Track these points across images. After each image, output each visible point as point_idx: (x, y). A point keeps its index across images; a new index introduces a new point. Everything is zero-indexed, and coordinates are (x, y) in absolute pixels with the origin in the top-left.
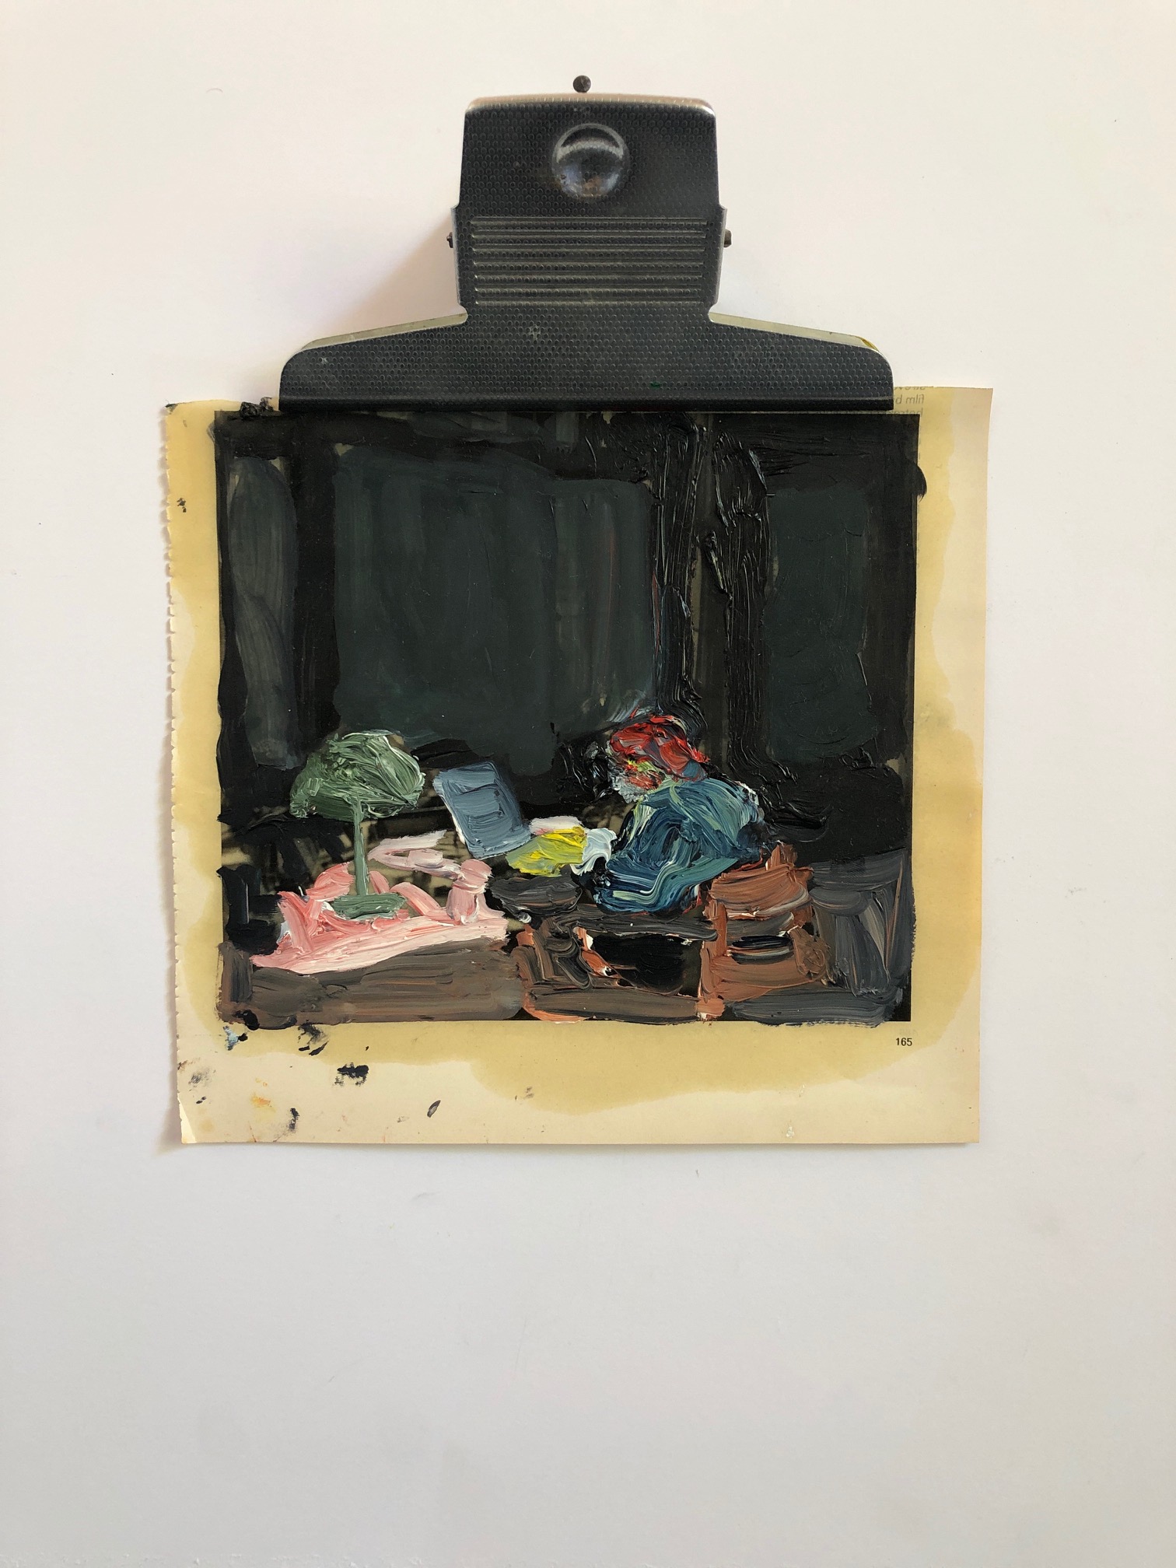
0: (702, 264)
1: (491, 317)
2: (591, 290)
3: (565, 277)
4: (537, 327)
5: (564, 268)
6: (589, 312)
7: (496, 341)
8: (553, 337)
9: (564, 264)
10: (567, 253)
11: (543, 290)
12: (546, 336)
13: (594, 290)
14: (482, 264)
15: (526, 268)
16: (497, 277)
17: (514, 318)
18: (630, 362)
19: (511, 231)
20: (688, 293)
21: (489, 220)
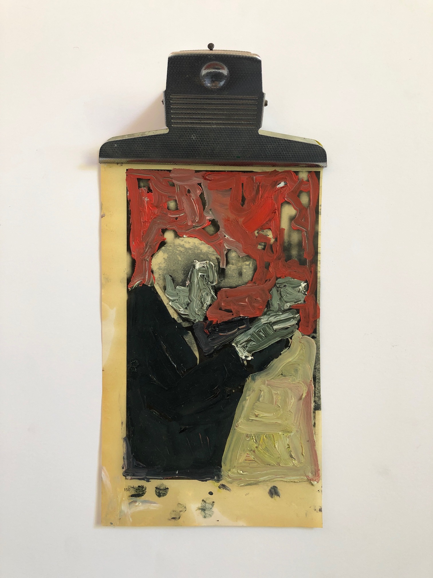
0: (256, 113)
1: (178, 131)
2: (215, 122)
3: (205, 117)
5: (205, 114)
6: (214, 129)
7: (179, 140)
8: (200, 139)
9: (205, 112)
10: (206, 108)
11: (197, 121)
12: (198, 138)
14: (174, 112)
15: (191, 114)
16: (180, 117)
17: (186, 131)
18: (229, 148)
19: (185, 100)
20: (251, 124)
21: (177, 96)
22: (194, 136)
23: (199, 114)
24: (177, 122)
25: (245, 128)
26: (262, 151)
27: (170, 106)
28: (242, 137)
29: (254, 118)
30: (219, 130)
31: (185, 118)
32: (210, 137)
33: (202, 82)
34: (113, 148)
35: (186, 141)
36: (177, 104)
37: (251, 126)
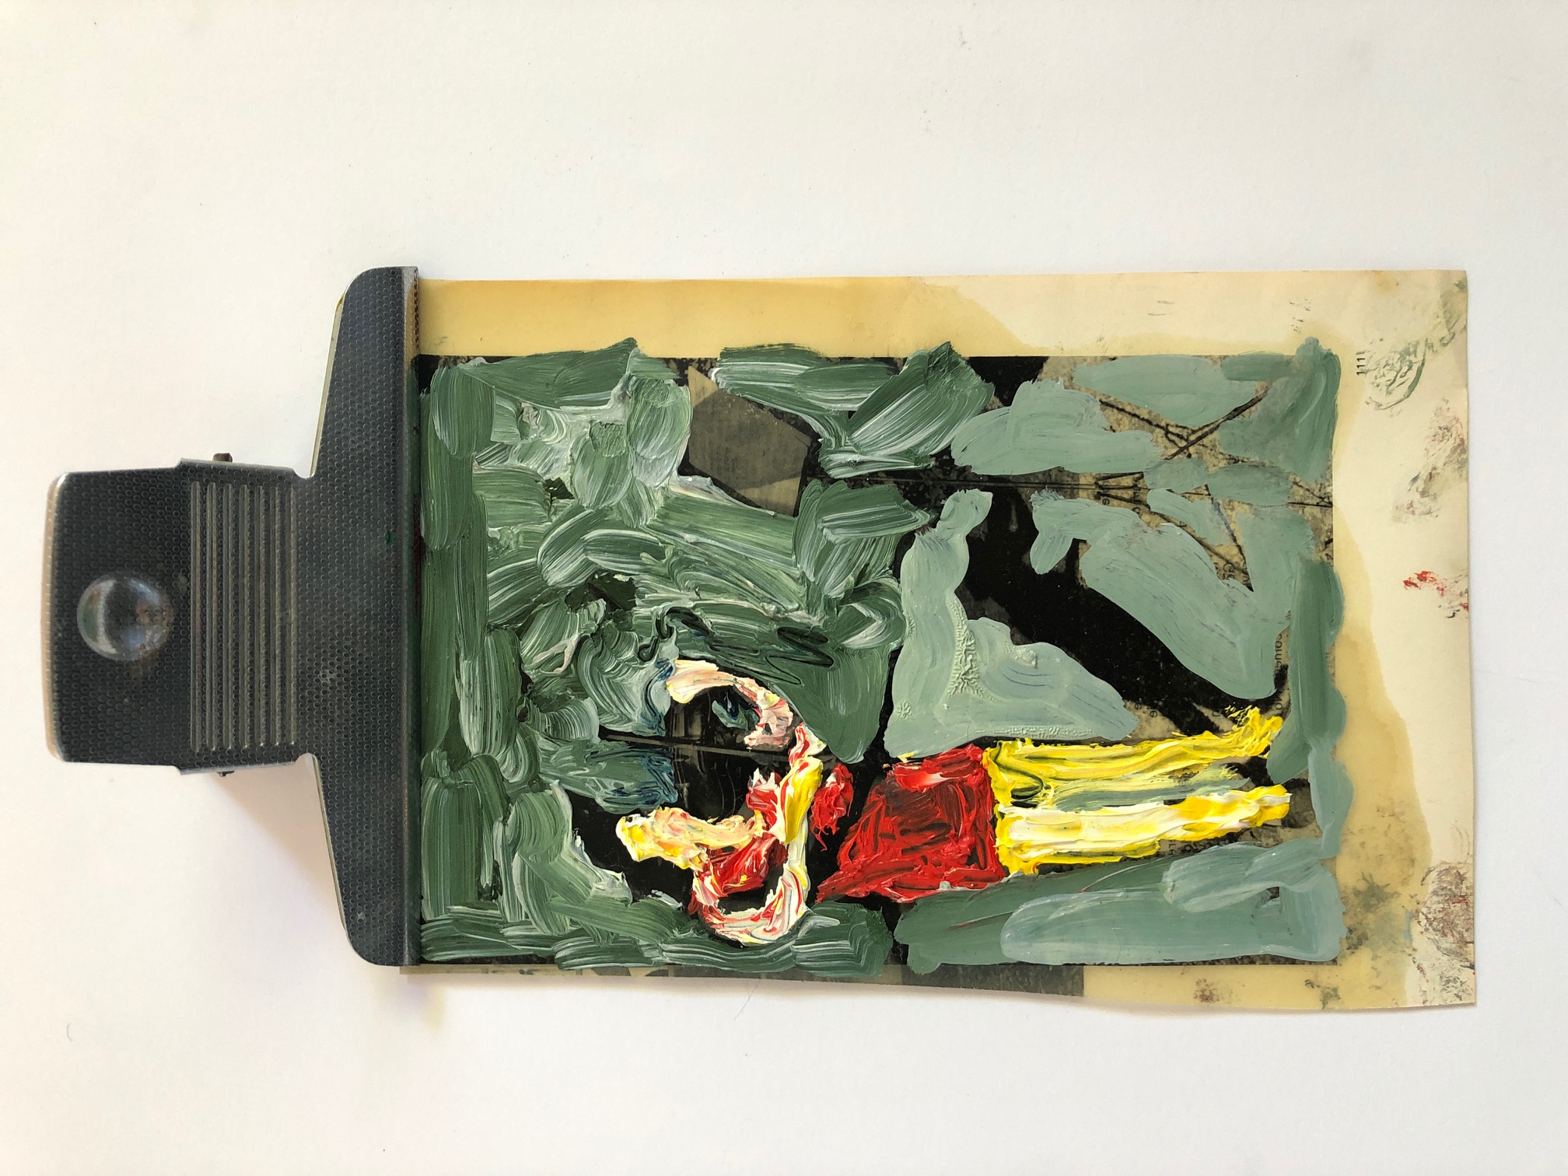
0: (246, 486)
1: (310, 726)
2: (277, 613)
3: (263, 643)
4: (321, 674)
5: (252, 645)
6: (302, 615)
7: (337, 720)
8: (333, 656)
9: (247, 644)
10: (234, 640)
11: (278, 667)
12: (332, 664)
13: (278, 609)
14: (247, 737)
15: (252, 687)
16: (263, 720)
17: (310, 701)
18: (361, 567)
19: (208, 706)
20: (282, 503)
21: (194, 731)
22: (324, 676)
23: (252, 662)
24: (283, 727)
25: (297, 520)
26: (368, 467)
27: (229, 752)
28: (325, 529)
29: (262, 492)
30: (304, 599)
31: (267, 703)
32: (326, 627)
33: (146, 656)
34: (368, 923)
35: (339, 700)
36: (221, 731)
37: (289, 501)
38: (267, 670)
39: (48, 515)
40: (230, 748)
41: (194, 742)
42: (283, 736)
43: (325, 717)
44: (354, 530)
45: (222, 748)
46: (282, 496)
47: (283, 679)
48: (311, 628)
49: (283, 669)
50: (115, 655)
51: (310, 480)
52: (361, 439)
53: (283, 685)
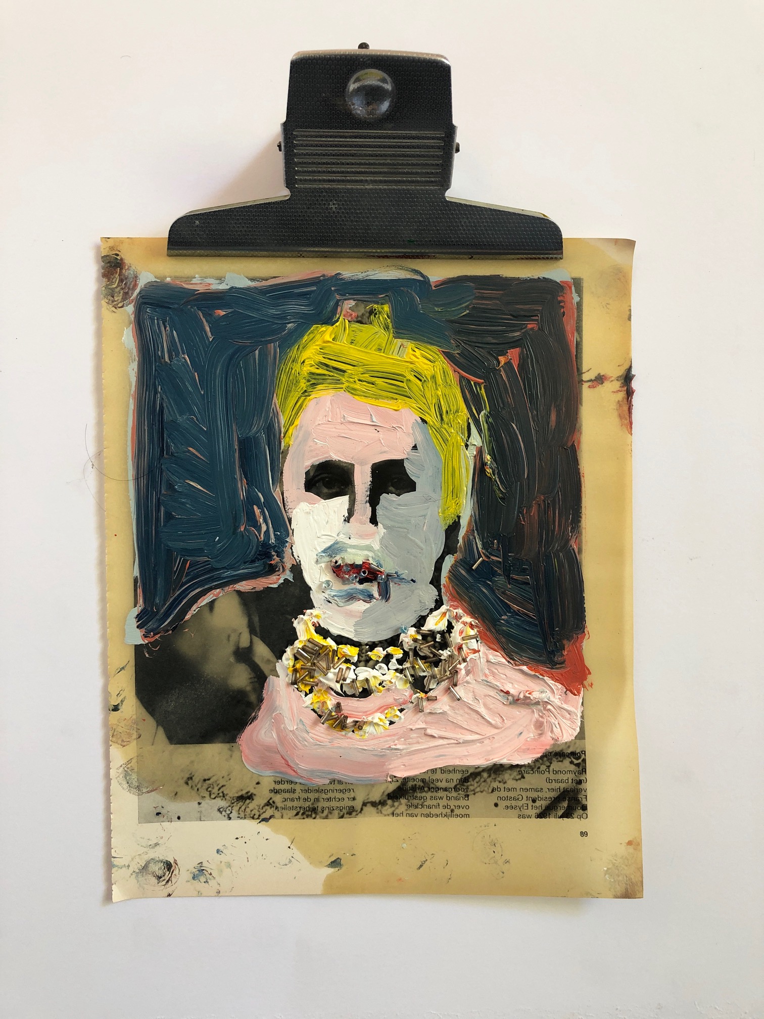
0: (442, 162)
1: (306, 195)
2: (370, 178)
3: (353, 170)
4: (335, 202)
5: (353, 164)
6: (369, 192)
7: (308, 211)
8: (345, 209)
9: (353, 161)
10: (355, 154)
11: (340, 178)
12: (341, 208)
13: (372, 178)
14: (301, 160)
15: (329, 163)
16: (310, 169)
17: (320, 196)
18: (395, 226)
19: (319, 139)
20: (432, 182)
21: (305, 131)
22: (334, 204)
23: (343, 164)
24: (305, 180)
25: (422, 190)
26: (451, 230)
27: (293, 150)
28: (416, 206)
29: (438, 171)
30: (378, 193)
31: (319, 172)
32: (361, 205)
33: (348, 105)
34: (193, 227)
35: (320, 213)
36: (305, 146)
37: (433, 186)
38: (338, 172)
39: (427, 54)
40: (295, 151)
41: (298, 131)
42: (301, 180)
43: (311, 204)
44: (415, 222)
45: (295, 146)
46: (435, 182)
47: (333, 181)
48: (361, 197)
49: (338, 181)
50: (349, 89)
51: (444, 198)
52: (467, 226)
53: (329, 181)
